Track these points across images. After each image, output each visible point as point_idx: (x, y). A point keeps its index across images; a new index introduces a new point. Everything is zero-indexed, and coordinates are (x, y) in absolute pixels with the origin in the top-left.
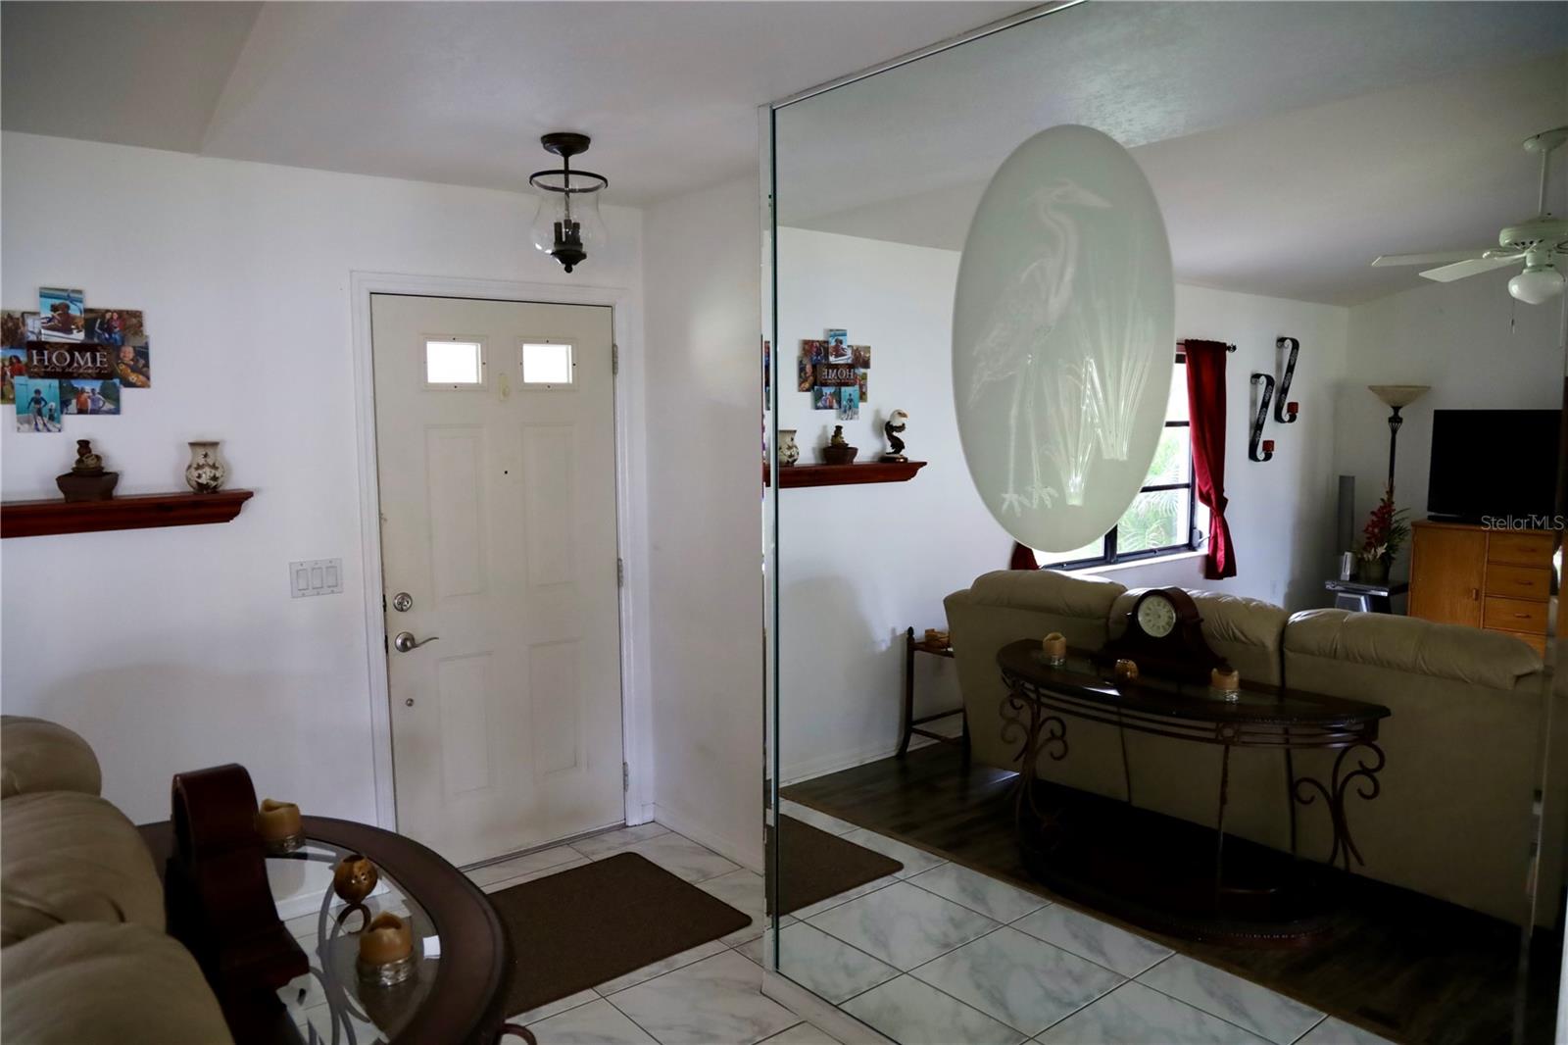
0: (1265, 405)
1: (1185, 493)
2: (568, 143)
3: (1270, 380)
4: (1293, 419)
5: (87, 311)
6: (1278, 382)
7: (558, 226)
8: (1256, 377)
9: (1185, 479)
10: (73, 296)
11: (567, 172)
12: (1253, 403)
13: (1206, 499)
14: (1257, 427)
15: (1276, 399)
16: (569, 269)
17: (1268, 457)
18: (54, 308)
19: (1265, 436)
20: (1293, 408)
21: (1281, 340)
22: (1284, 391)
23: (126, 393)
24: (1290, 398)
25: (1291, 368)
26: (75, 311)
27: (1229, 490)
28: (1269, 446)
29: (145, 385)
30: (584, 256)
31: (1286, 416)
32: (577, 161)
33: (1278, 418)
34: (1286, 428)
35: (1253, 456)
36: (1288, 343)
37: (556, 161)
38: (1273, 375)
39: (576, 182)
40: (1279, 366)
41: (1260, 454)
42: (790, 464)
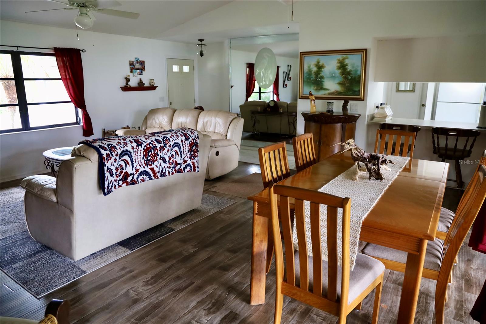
0: (286, 77)
1: (272, 93)
2: (201, 40)
3: (286, 73)
4: (290, 80)
5: (140, 61)
6: (288, 73)
7: (200, 51)
8: (284, 72)
9: (272, 91)
10: (138, 59)
11: (201, 44)
12: (283, 77)
13: (276, 94)
14: (284, 81)
15: (287, 76)
16: (202, 57)
17: (286, 87)
18: (137, 60)
19: (286, 83)
20: (290, 78)
21: (288, 65)
22: (289, 75)
23: (143, 72)
24: (290, 76)
25: (290, 71)
26: (139, 61)
27: (280, 93)
28: (286, 85)
29: (145, 71)
30: (203, 55)
31: (289, 80)
32: (203, 43)
33: (288, 80)
34: (289, 82)
35: (283, 87)
36: (290, 66)
37: (200, 43)
38: (287, 72)
39: (202, 45)
40: (288, 70)
41: (285, 86)
42: (153, 85)
